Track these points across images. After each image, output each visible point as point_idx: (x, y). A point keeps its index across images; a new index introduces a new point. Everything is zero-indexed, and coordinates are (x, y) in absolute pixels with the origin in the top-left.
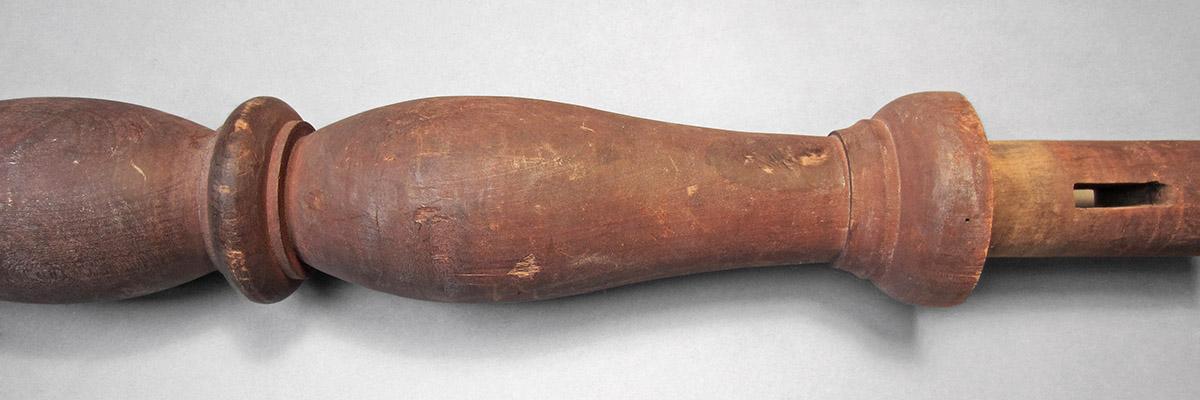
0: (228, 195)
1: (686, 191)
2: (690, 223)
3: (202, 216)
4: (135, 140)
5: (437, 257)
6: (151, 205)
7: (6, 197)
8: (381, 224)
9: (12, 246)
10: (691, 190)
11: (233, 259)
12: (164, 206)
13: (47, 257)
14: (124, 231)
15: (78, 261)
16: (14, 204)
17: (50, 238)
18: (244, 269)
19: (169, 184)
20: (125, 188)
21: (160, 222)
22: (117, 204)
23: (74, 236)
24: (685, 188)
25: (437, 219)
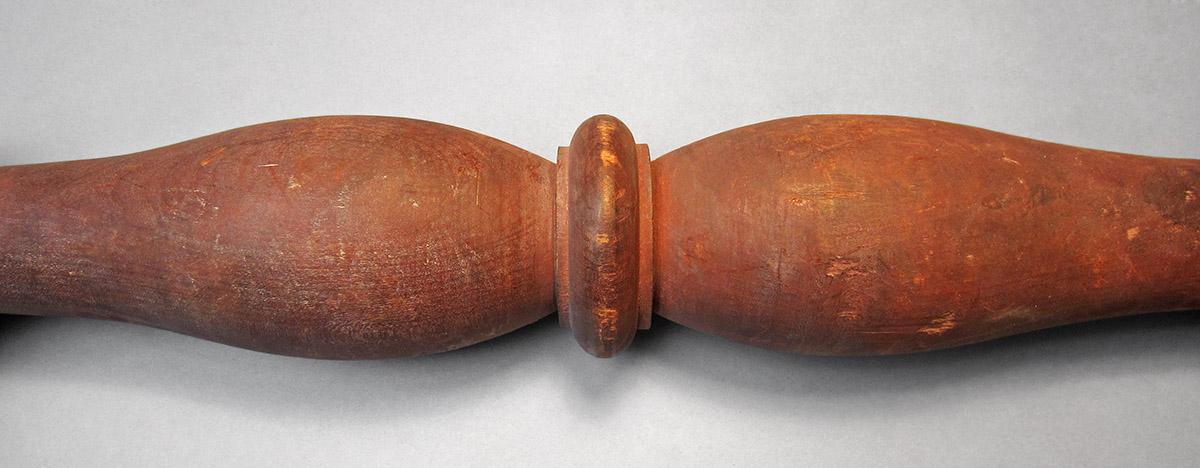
0: (606, 245)
1: (1126, 235)
2: (1126, 271)
3: (561, 266)
4: (474, 174)
5: (844, 314)
6: (502, 253)
7: (338, 248)
8: (783, 277)
9: (342, 305)
10: (1132, 233)
11: (603, 318)
12: (515, 253)
13: (381, 317)
14: (471, 284)
15: (415, 321)
16: (348, 257)
17: (388, 296)
18: (613, 328)
19: (520, 228)
20: (473, 235)
21: (510, 273)
22: (466, 254)
23: (415, 293)
24: (1125, 231)
25: (852, 273)
